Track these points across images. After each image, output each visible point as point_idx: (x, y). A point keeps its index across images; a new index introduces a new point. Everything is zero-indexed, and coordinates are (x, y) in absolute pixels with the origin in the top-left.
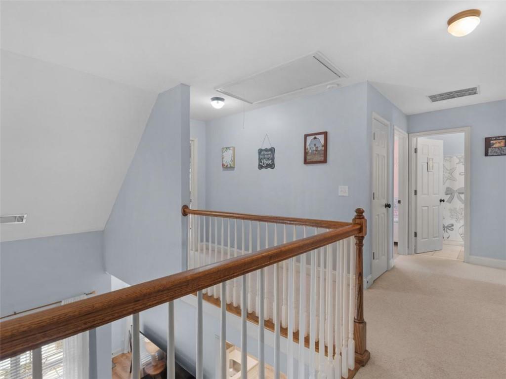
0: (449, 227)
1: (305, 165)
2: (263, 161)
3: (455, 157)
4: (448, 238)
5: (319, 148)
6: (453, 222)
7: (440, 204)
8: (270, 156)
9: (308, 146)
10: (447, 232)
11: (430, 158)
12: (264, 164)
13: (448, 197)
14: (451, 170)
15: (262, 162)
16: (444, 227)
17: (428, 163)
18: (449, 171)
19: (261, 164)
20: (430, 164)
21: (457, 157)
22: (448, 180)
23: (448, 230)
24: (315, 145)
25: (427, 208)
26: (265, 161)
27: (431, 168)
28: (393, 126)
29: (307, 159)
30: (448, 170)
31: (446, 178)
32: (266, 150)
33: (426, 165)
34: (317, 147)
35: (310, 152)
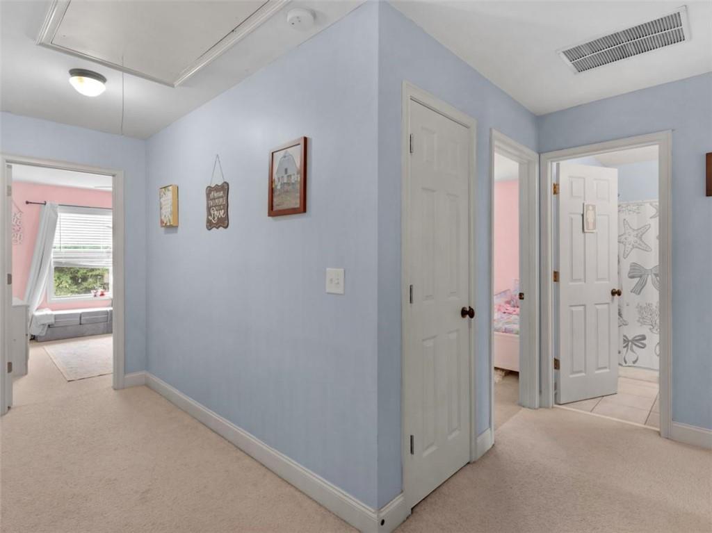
0: (637, 340)
1: (270, 218)
2: (212, 212)
3: (648, 205)
4: (634, 362)
5: (293, 177)
6: (644, 330)
7: (613, 300)
8: (221, 200)
9: (275, 177)
10: (632, 351)
11: (588, 206)
12: (214, 218)
13: (635, 283)
14: (638, 229)
15: (211, 215)
16: (626, 341)
17: (583, 215)
18: (636, 233)
19: (211, 218)
20: (590, 217)
21: (651, 204)
22: (635, 250)
23: (634, 347)
24: (286, 170)
25: (581, 308)
26: (216, 212)
27: (591, 226)
28: (491, 130)
29: (274, 204)
30: (634, 230)
31: (631, 246)
32: (217, 188)
33: (581, 217)
34: (289, 176)
35: (279, 187)
